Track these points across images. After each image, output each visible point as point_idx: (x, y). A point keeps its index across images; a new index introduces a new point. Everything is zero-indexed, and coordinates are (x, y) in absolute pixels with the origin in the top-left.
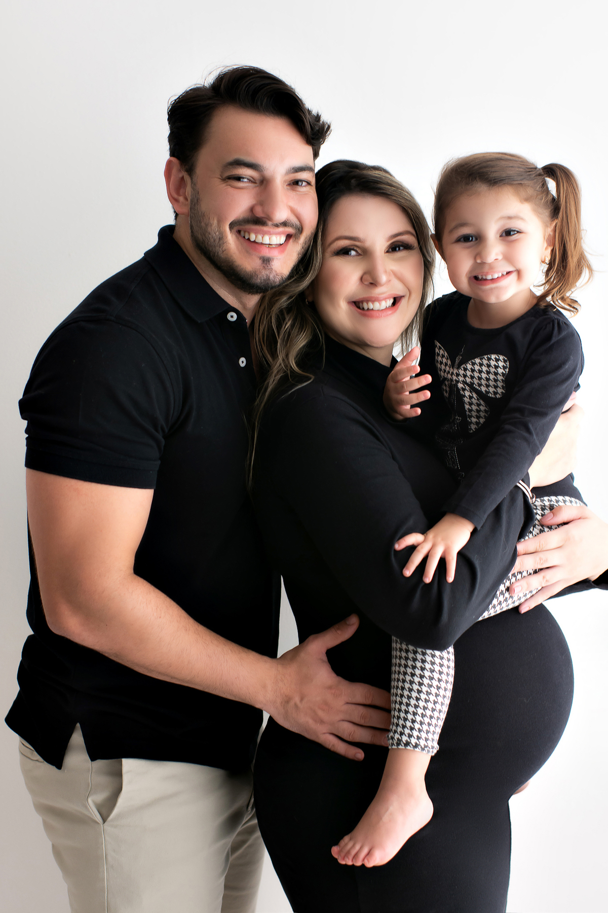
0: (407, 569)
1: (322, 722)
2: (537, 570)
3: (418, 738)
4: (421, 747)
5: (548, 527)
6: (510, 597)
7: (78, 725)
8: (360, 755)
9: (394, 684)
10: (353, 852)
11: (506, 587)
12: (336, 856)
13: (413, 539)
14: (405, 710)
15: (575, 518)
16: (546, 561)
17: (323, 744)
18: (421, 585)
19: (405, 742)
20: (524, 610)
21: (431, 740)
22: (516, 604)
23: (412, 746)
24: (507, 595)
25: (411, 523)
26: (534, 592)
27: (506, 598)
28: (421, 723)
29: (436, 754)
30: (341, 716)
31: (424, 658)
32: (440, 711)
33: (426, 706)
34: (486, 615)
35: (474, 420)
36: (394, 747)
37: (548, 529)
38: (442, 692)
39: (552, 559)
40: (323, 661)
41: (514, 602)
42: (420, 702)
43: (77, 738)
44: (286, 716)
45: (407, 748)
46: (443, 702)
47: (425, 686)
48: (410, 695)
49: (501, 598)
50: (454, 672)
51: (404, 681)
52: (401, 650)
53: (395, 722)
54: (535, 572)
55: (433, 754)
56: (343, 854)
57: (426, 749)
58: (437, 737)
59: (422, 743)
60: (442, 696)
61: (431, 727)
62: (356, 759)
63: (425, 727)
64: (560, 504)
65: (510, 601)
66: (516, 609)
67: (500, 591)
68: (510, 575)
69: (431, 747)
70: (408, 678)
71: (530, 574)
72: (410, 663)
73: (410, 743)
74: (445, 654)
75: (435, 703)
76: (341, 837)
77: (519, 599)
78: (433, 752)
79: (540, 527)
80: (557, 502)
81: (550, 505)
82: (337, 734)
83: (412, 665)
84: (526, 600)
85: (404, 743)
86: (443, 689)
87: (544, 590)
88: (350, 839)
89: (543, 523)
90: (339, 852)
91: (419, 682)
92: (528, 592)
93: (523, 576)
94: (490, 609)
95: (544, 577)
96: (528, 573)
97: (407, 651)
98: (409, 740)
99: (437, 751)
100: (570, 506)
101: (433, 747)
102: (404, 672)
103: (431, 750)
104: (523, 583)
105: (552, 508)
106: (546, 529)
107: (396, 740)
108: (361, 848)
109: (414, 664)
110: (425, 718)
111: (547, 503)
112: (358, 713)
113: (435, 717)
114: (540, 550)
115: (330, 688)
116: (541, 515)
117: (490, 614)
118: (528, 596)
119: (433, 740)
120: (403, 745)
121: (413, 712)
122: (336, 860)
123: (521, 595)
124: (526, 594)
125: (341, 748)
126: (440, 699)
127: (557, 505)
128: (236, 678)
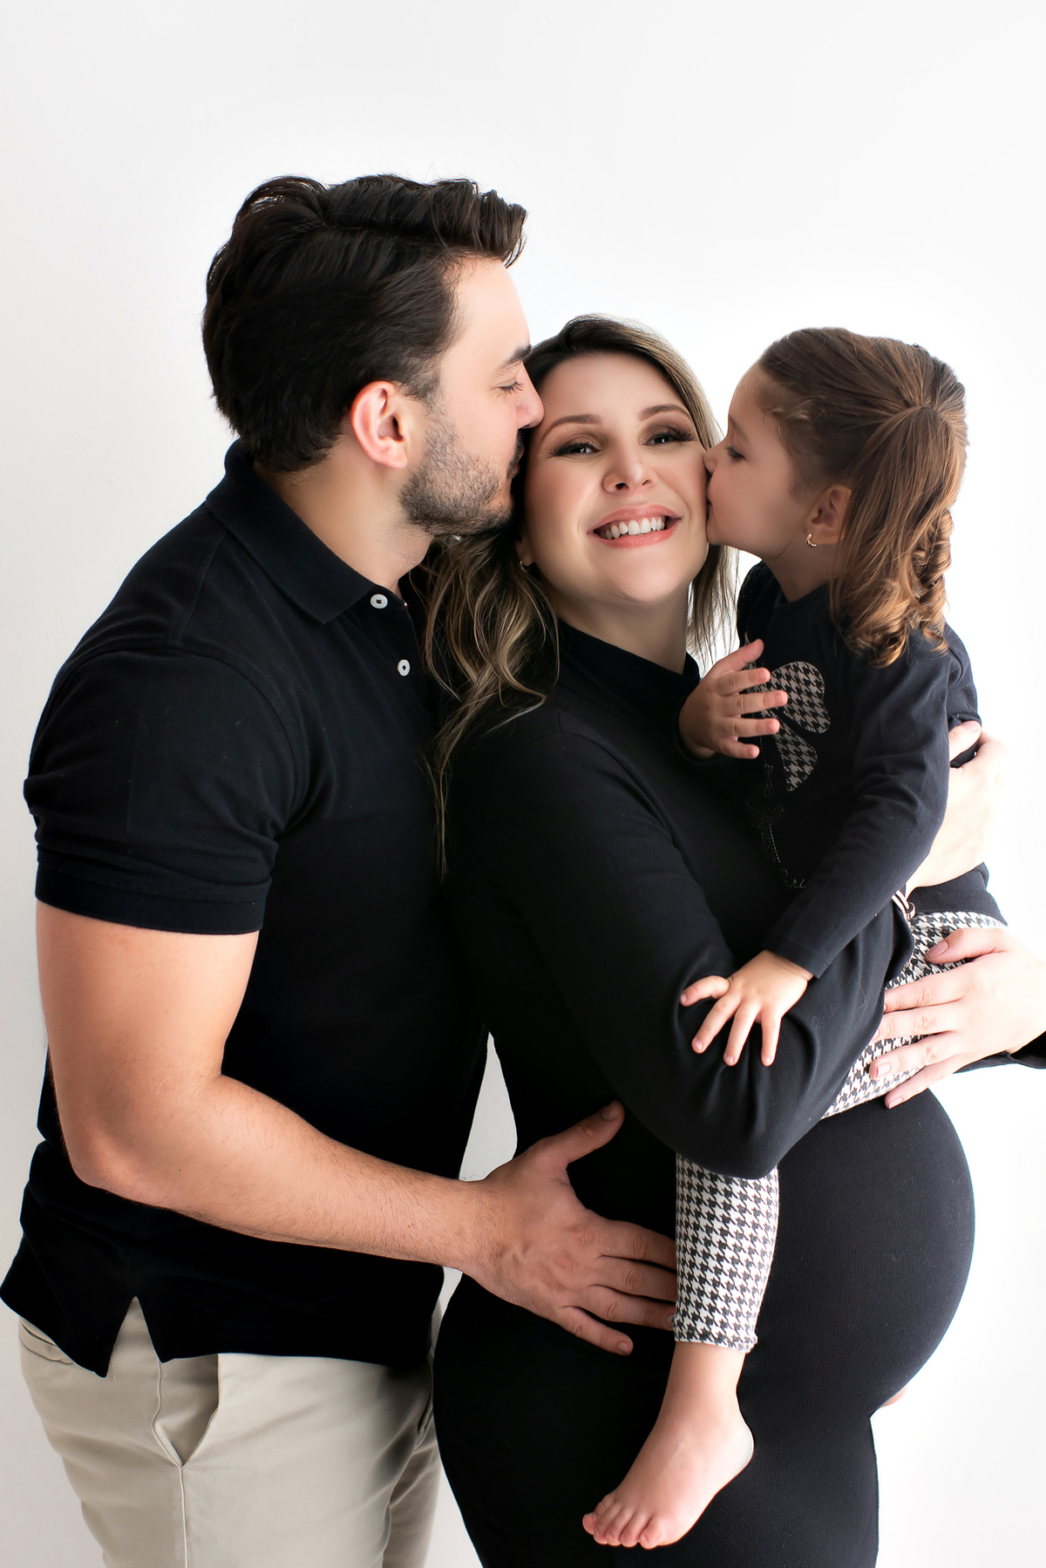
0: (699, 1039)
1: (561, 1287)
2: (919, 1038)
3: (723, 1325)
4: (729, 1341)
5: (938, 965)
6: (872, 1081)
7: (136, 1299)
8: (624, 1344)
9: (680, 1229)
10: (621, 1524)
11: (865, 1065)
12: (591, 1532)
13: (710, 986)
14: (700, 1277)
15: (985, 950)
16: (933, 1023)
17: (563, 1325)
18: (722, 1069)
19: (701, 1332)
20: (893, 1102)
21: (744, 1327)
22: (882, 1092)
23: (713, 1340)
24: (866, 1078)
25: (704, 959)
26: (911, 1074)
27: (865, 1083)
28: (727, 1300)
29: (753, 1350)
30: (594, 1278)
31: (728, 1189)
32: (757, 1278)
33: (734, 1270)
34: (831, 1112)
35: (794, 768)
36: (683, 1340)
37: (937, 969)
38: (759, 1246)
39: (943, 1019)
40: (563, 1184)
41: (877, 1091)
42: (724, 1263)
43: (135, 1322)
44: (499, 1276)
45: (705, 1342)
46: (762, 1262)
47: (732, 1236)
48: (707, 1251)
49: (857, 1084)
50: (778, 1208)
51: (697, 1227)
52: (691, 1173)
53: (684, 1297)
54: (915, 1040)
55: (749, 1351)
56: (602, 1528)
57: (736, 1343)
58: (753, 1322)
59: (730, 1333)
60: (760, 1253)
61: (743, 1306)
62: (619, 1352)
63: (734, 1307)
64: (960, 925)
65: (871, 1089)
66: (881, 1101)
67: (855, 1071)
68: (872, 1043)
69: (744, 1340)
70: (703, 1222)
71: (907, 1043)
72: (706, 1196)
73: (711, 1333)
74: (763, 1181)
75: (749, 1264)
76: (600, 1499)
77: (887, 1085)
78: (747, 1347)
79: (925, 965)
80: (956, 922)
81: (943, 928)
82: (587, 1309)
83: (709, 1200)
84: (897, 1087)
85: (699, 1334)
86: (762, 1241)
87: (928, 1070)
88: (615, 1502)
89: (929, 960)
90: (597, 1524)
91: (722, 1230)
92: (901, 1074)
93: (894, 1047)
94: (837, 1101)
95: (928, 1050)
96: (904, 1042)
97: (701, 1176)
98: (707, 1329)
99: (755, 1345)
100: (977, 928)
101: (747, 1340)
102: (696, 1211)
103: (745, 1345)
104: (894, 1058)
105: (945, 933)
106: (935, 969)
107: (687, 1328)
108: (634, 1516)
109: (712, 1199)
110: (732, 1291)
111: (938, 925)
112: (622, 1274)
113: (750, 1287)
114: (923, 1004)
115: (574, 1229)
116: (926, 943)
117: (838, 1109)
118: (902, 1080)
119: (747, 1327)
120: (698, 1337)
121: (714, 1280)
122: (591, 1537)
123: (890, 1078)
124: (898, 1076)
125: (594, 1333)
126: (756, 1258)
127: (955, 928)
128: (409, 1227)
